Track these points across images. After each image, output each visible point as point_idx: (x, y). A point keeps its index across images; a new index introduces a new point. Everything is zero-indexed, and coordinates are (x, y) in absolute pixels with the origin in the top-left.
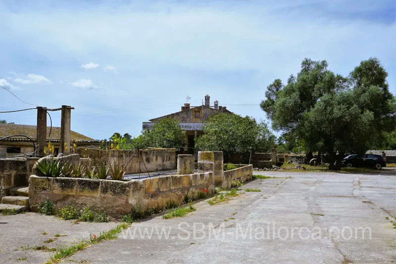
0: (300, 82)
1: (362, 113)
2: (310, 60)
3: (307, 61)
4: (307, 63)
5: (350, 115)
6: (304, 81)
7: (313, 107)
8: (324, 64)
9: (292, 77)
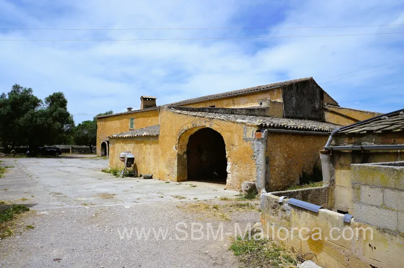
0: (12, 99)
1: (54, 123)
2: (19, 86)
3: (17, 86)
4: (16, 87)
5: (47, 123)
6: (15, 98)
7: (23, 117)
8: (30, 90)
9: (4, 94)
